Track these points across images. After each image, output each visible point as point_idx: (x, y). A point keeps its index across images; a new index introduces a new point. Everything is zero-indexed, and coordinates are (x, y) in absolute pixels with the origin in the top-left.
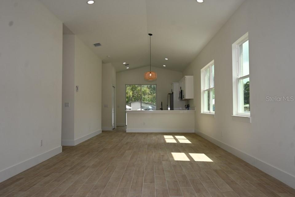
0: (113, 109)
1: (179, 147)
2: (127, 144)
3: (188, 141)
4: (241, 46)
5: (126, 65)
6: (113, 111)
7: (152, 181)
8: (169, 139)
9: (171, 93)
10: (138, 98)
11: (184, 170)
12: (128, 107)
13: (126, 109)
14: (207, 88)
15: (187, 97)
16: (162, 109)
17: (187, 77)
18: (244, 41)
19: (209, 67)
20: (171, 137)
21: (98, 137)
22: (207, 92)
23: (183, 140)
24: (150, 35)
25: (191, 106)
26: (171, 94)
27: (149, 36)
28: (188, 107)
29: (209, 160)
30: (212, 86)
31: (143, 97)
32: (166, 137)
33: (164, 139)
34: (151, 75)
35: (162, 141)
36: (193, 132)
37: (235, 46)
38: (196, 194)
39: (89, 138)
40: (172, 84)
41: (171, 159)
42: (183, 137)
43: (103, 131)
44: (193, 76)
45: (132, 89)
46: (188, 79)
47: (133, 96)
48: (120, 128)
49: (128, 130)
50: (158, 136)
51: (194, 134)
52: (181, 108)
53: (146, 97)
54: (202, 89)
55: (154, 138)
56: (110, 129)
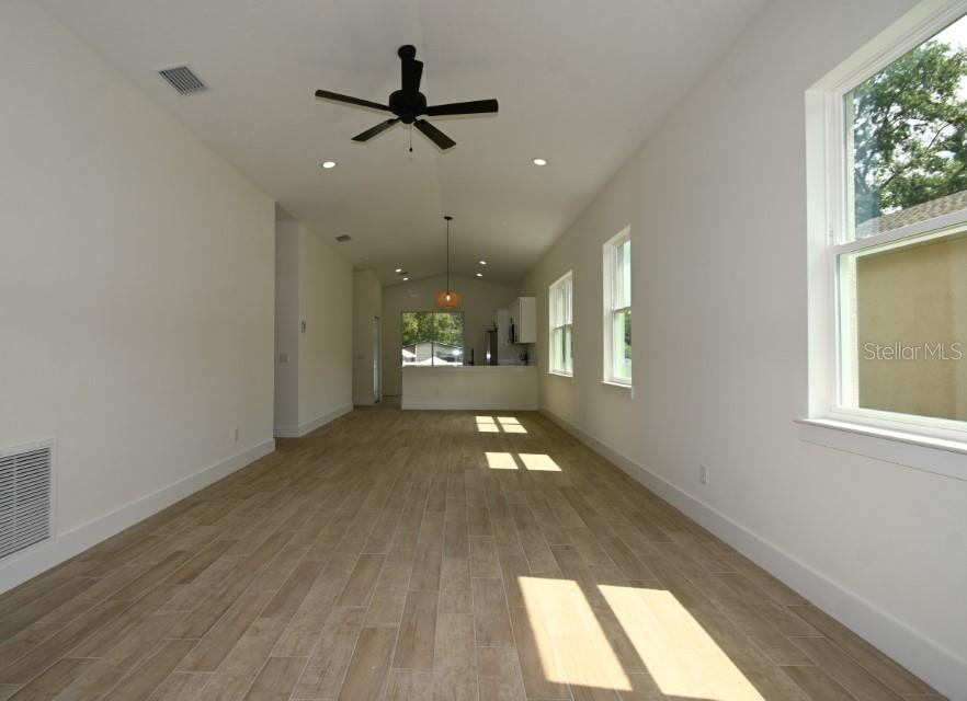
0: (375, 362)
1: (501, 442)
2: (400, 434)
3: (521, 429)
4: (621, 248)
5: (402, 274)
6: (375, 367)
7: (441, 509)
8: (485, 424)
9: (493, 328)
10: (429, 336)
11: (503, 488)
12: (406, 353)
13: (401, 358)
14: (560, 324)
15: (524, 338)
16: (472, 363)
17: (523, 299)
18: (624, 240)
19: (564, 282)
20: (489, 419)
21: (346, 420)
22: (560, 332)
23: (512, 426)
24: (448, 218)
25: (531, 356)
26: (493, 333)
27: (446, 221)
28: (526, 359)
29: (555, 468)
30: (570, 322)
31: (441, 331)
32: (479, 419)
33: (475, 424)
34: (448, 298)
35: (471, 429)
36: (535, 408)
37: (608, 247)
38: (518, 534)
39: (328, 421)
40: (495, 311)
41: (481, 465)
42: (513, 420)
43: (355, 407)
44: (534, 299)
45: (417, 317)
46: (526, 304)
47: (420, 331)
48: (390, 400)
49: (406, 404)
50: (464, 418)
51: (536, 412)
52: (512, 361)
53: (447, 331)
54: (552, 325)
55: (456, 421)
56: (370, 402)
